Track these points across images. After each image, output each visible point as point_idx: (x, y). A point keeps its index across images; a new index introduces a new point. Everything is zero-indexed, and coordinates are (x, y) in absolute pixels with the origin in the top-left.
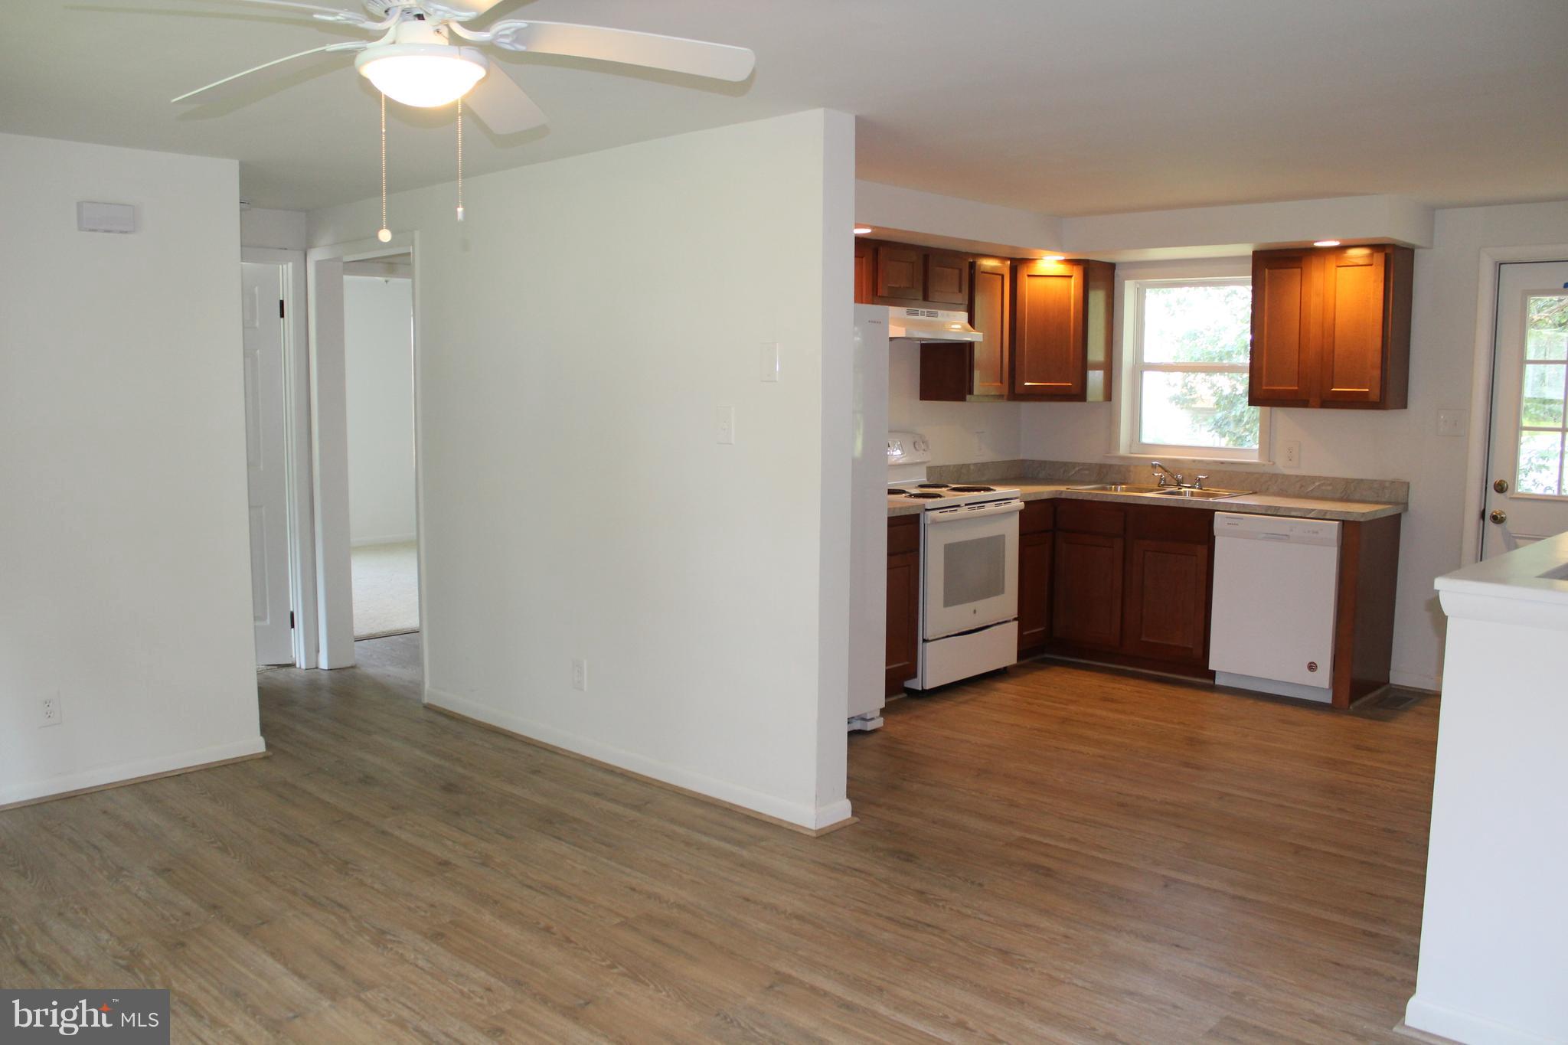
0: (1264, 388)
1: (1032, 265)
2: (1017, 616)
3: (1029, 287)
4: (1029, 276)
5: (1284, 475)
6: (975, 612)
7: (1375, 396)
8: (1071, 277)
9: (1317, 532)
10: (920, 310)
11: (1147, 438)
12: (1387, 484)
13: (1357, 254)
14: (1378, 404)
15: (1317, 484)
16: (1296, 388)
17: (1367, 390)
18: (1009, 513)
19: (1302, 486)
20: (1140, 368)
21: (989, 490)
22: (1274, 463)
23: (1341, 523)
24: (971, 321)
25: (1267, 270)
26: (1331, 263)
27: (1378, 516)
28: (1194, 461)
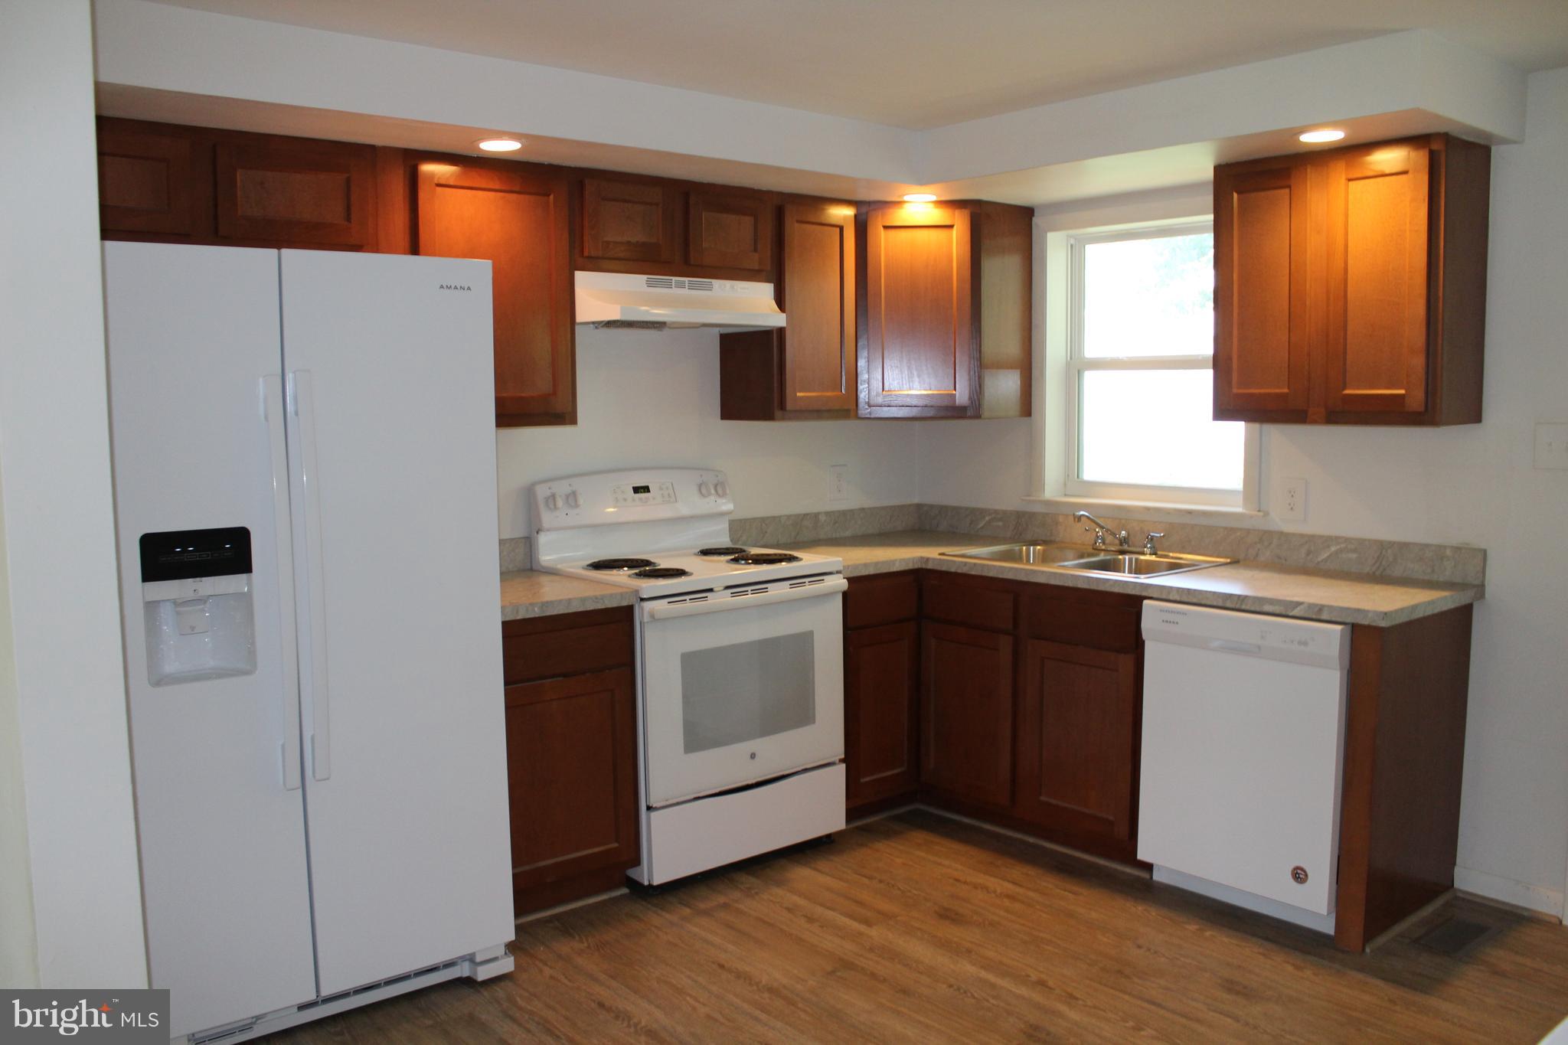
0: (1235, 391)
1: (891, 210)
2: (843, 756)
3: (885, 244)
4: (886, 227)
5: (1281, 533)
6: (753, 756)
7: (1416, 400)
8: (951, 227)
9: (1305, 644)
10: (674, 279)
11: (1092, 471)
12: (1448, 552)
13: (1387, 159)
14: (1425, 416)
15: (1333, 549)
16: (1286, 390)
17: (1402, 392)
18: (827, 596)
19: (1308, 553)
20: (1076, 368)
21: (791, 559)
22: (1266, 514)
23: (1349, 628)
24: (780, 301)
25: (1235, 195)
26: (1338, 173)
27: (1419, 614)
28: (1148, 509)
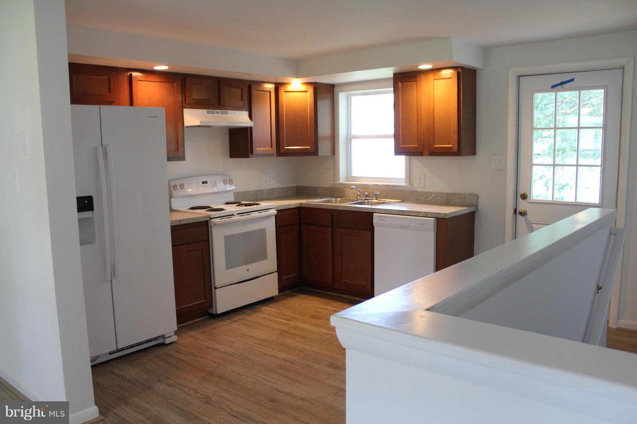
0: (401, 146)
1: (286, 86)
2: (277, 270)
3: (284, 97)
4: (285, 92)
5: (417, 192)
6: (248, 270)
7: (455, 148)
8: (307, 91)
9: (423, 224)
10: (216, 111)
11: (354, 174)
12: (467, 196)
13: (447, 73)
14: (458, 153)
15: (433, 196)
16: (417, 146)
17: (451, 146)
18: (269, 216)
19: (426, 198)
20: (349, 138)
21: (258, 204)
22: (412, 186)
23: (436, 219)
24: (250, 117)
25: (400, 83)
26: (431, 77)
27: (457, 214)
28: (374, 185)
